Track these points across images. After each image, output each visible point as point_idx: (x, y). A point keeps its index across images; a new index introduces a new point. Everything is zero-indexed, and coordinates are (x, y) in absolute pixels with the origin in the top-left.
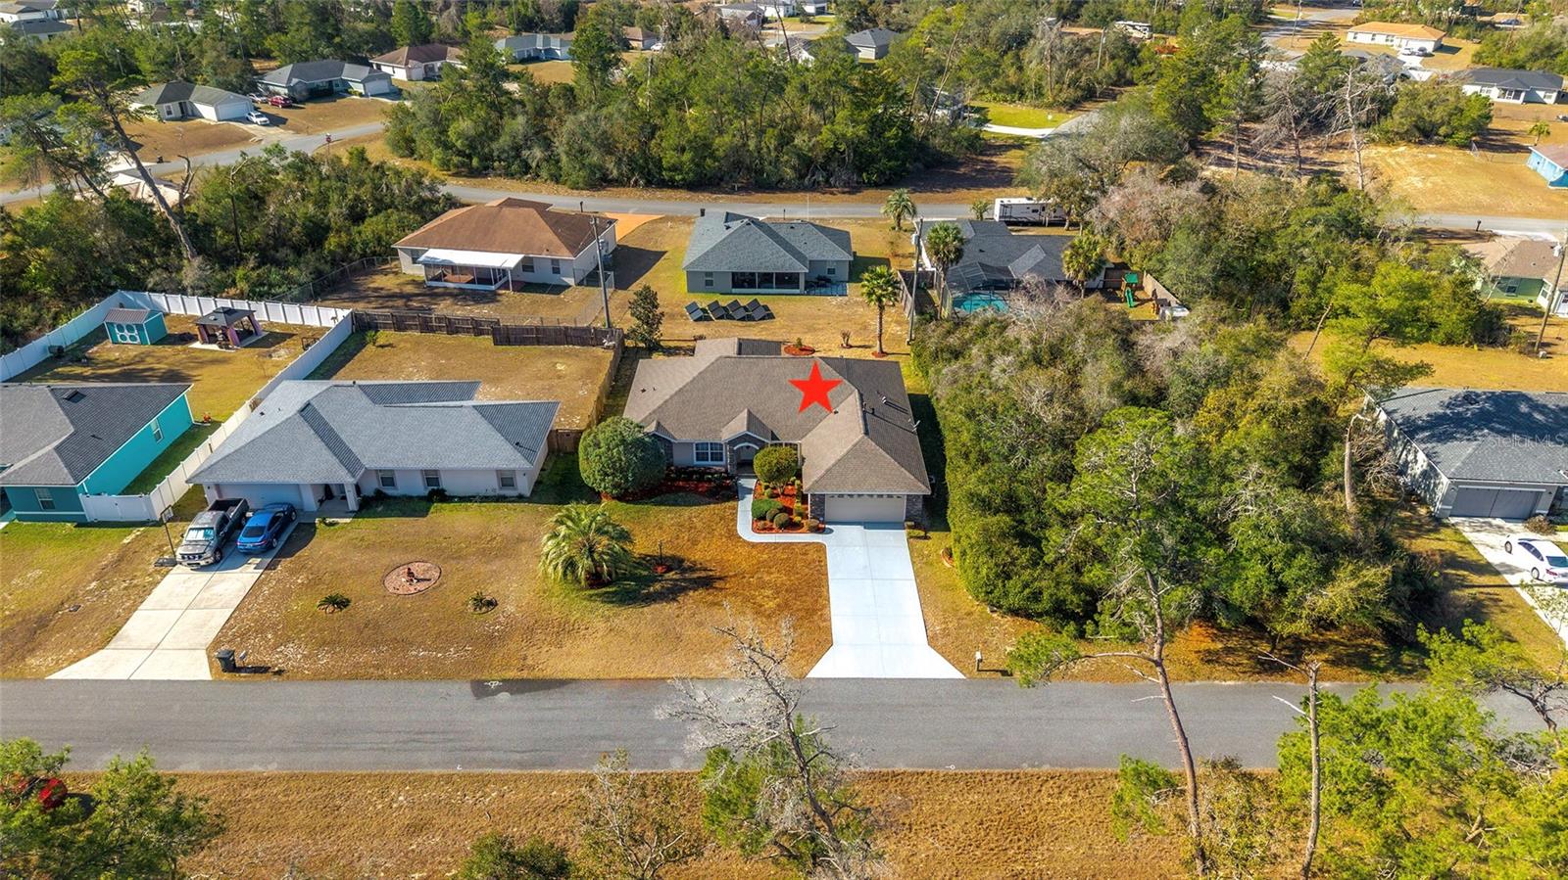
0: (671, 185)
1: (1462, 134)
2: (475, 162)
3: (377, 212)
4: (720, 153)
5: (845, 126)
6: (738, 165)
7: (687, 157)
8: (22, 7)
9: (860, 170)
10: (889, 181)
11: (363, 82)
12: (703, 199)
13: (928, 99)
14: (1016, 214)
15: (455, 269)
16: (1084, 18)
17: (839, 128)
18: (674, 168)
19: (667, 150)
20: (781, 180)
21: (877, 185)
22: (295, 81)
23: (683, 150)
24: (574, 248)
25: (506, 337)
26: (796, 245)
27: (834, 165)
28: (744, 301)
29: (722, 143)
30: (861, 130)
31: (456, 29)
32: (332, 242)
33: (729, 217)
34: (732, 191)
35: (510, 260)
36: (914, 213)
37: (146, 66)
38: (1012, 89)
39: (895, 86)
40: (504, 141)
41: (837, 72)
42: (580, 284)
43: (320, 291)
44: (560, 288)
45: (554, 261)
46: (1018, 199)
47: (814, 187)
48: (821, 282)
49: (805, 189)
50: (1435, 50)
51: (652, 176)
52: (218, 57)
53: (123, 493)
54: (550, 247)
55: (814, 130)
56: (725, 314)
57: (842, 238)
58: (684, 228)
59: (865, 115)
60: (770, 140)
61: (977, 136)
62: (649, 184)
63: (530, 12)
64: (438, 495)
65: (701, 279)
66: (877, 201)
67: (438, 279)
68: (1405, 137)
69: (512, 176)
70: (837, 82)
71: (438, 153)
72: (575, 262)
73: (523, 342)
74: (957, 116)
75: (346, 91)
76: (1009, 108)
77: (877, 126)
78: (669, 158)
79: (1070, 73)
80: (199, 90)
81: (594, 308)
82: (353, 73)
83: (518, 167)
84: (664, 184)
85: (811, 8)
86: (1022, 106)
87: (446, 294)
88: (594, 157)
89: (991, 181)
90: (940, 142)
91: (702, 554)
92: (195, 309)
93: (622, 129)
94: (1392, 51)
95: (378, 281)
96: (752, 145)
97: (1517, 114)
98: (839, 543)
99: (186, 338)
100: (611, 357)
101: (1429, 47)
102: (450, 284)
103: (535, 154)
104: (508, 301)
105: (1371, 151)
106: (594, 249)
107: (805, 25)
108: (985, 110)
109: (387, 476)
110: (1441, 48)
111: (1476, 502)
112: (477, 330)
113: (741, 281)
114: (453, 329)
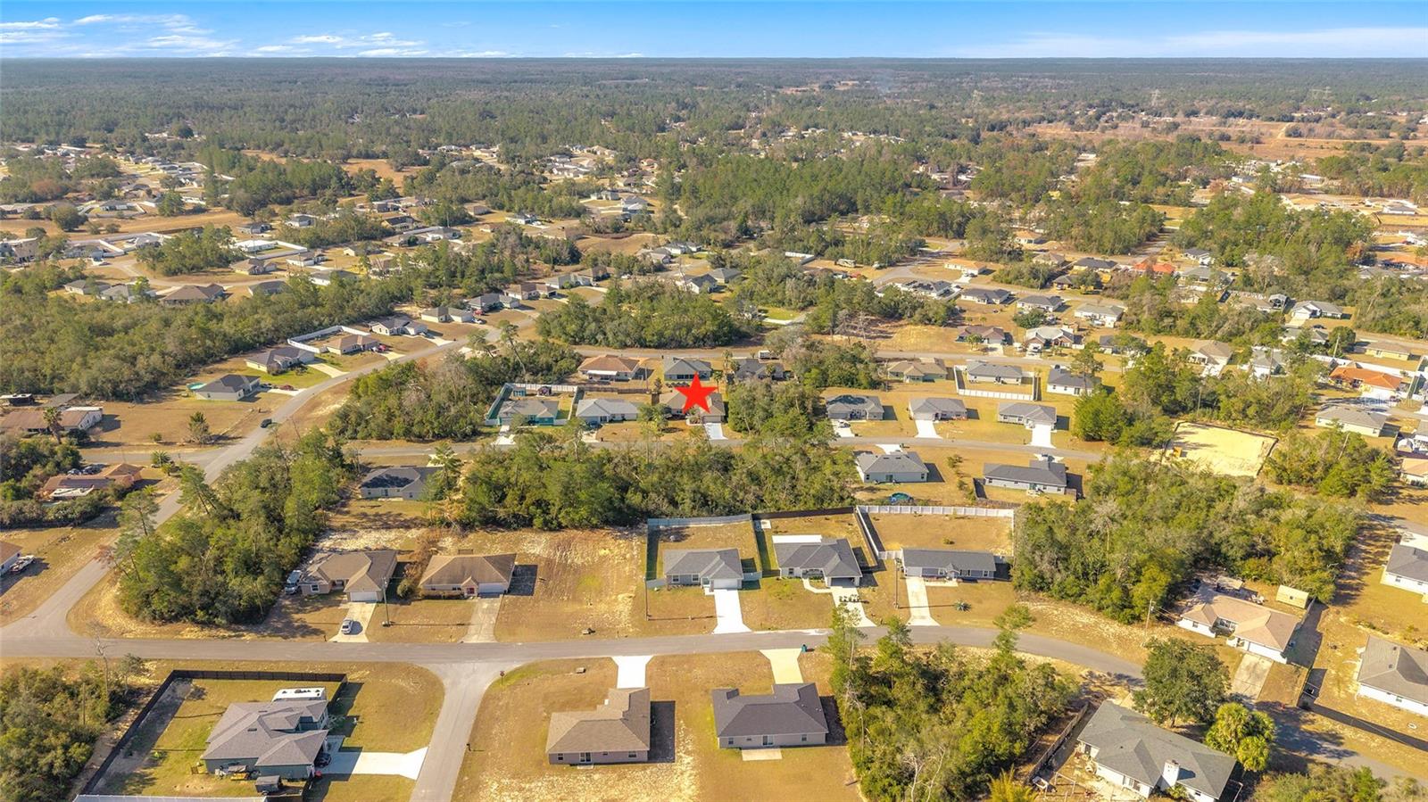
0: (650, 347)
1: (940, 322)
2: (577, 340)
3: (562, 359)
4: (667, 336)
5: (710, 327)
6: (672, 340)
7: (655, 337)
9: (715, 341)
10: (726, 344)
11: (509, 303)
12: (661, 352)
13: (741, 310)
14: (766, 356)
15: (596, 375)
16: (826, 256)
17: (707, 327)
18: (651, 341)
19: (648, 335)
20: (689, 345)
21: (721, 346)
22: (481, 303)
23: (653, 335)
24: (630, 368)
25: (621, 392)
26: (694, 366)
27: (706, 339)
28: (681, 383)
29: (667, 332)
30: (715, 328)
32: (555, 369)
33: (675, 359)
34: (671, 349)
35: (614, 373)
36: (731, 356)
37: (417, 298)
38: (780, 302)
40: (587, 332)
42: (633, 379)
43: (562, 381)
44: (628, 381)
45: (625, 372)
46: (766, 350)
47: (699, 347)
48: (702, 377)
49: (696, 348)
50: (980, 274)
51: (643, 344)
53: (557, 419)
54: (625, 369)
55: (699, 327)
56: (676, 386)
57: (708, 365)
58: (657, 362)
59: (717, 322)
60: (684, 331)
61: (761, 325)
62: (641, 346)
63: (554, 254)
64: (624, 420)
65: (668, 377)
66: (721, 351)
67: (592, 378)
68: (921, 322)
69: (593, 345)
71: (563, 336)
72: (632, 372)
73: (626, 393)
74: (754, 315)
75: (502, 307)
76: (777, 310)
77: (721, 325)
78: (649, 338)
79: (802, 296)
80: (451, 310)
81: (640, 384)
82: (501, 298)
83: (594, 341)
84: (646, 347)
85: (694, 249)
86: (781, 310)
87: (595, 383)
88: (621, 337)
89: (760, 343)
90: (744, 329)
91: (681, 427)
92: (530, 387)
93: (631, 327)
94: (958, 274)
95: (573, 380)
96: (677, 333)
97: (980, 309)
98: (706, 425)
99: (533, 395)
100: (650, 396)
101: (976, 273)
102: (595, 380)
103: (600, 337)
104: (614, 384)
105: (909, 327)
106: (635, 369)
107: (692, 260)
108: (766, 312)
109: (614, 416)
110: (985, 272)
111: (836, 416)
112: (612, 390)
113: (680, 377)
114: (605, 390)
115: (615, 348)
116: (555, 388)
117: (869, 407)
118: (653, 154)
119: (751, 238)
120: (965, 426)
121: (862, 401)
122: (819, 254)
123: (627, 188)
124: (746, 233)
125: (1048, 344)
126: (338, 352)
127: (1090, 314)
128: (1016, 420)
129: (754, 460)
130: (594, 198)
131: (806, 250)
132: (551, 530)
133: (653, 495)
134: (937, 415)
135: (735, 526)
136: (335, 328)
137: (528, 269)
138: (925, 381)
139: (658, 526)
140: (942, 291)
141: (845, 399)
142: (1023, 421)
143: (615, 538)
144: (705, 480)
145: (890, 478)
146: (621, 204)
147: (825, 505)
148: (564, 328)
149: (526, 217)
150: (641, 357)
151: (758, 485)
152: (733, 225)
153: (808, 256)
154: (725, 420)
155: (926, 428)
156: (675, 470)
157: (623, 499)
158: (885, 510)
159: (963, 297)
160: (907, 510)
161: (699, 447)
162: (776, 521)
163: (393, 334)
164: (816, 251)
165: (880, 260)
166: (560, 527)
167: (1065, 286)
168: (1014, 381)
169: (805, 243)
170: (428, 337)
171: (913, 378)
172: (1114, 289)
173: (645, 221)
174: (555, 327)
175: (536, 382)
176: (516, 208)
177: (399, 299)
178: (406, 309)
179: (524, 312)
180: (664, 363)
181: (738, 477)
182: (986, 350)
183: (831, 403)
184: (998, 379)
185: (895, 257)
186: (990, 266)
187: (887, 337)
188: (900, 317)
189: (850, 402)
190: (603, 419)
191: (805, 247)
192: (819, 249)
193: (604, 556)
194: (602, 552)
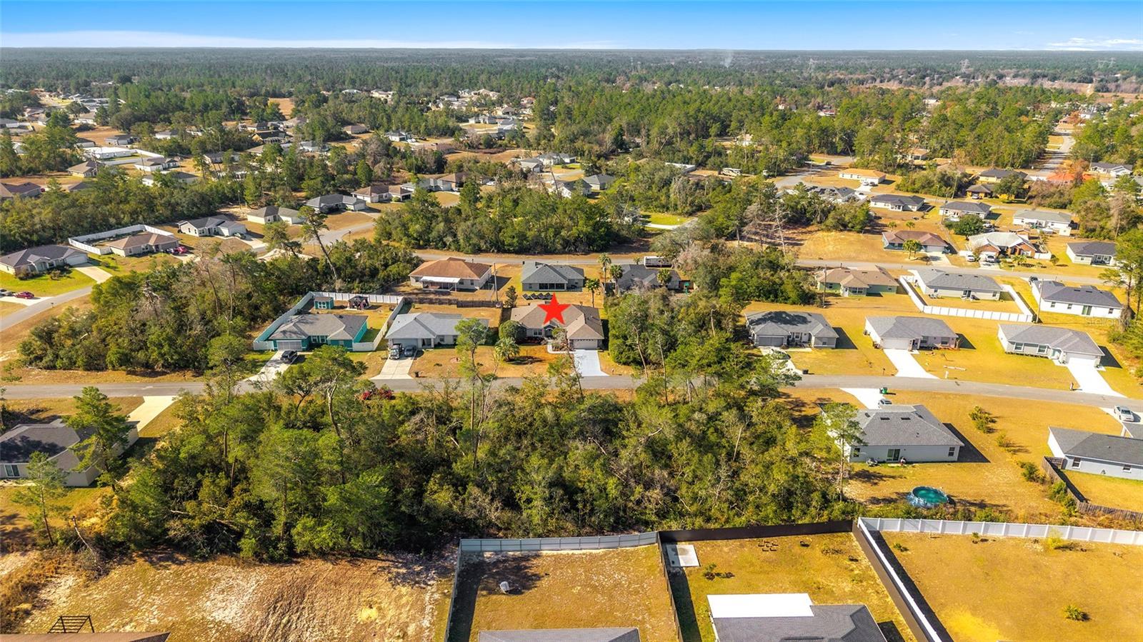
0: (509, 252)
1: (858, 227)
2: (421, 243)
3: (393, 263)
4: (530, 239)
5: (583, 227)
6: (537, 243)
7: (515, 240)
8: (152, 163)
9: (589, 245)
10: (601, 250)
11: (354, 205)
12: (523, 258)
13: (620, 213)
14: (652, 263)
15: (433, 283)
16: (709, 166)
17: (580, 228)
18: (510, 245)
19: (506, 237)
20: (556, 249)
21: (596, 251)
22: (322, 205)
23: (514, 237)
24: (480, 276)
25: (462, 305)
26: (563, 274)
27: (578, 243)
28: (544, 294)
29: (530, 234)
30: (589, 229)
31: (383, 173)
32: (381, 275)
34: (534, 254)
35: (456, 280)
36: (610, 262)
37: (248, 198)
38: (663, 207)
39: (603, 210)
40: (434, 234)
41: (579, 205)
42: (481, 289)
43: (385, 290)
44: (474, 290)
45: (472, 280)
46: (653, 256)
47: (569, 252)
48: (573, 287)
49: (566, 253)
50: (880, 183)
51: (500, 248)
52: (285, 193)
53: (360, 342)
54: (470, 275)
55: (570, 229)
56: (537, 298)
57: (581, 271)
58: (516, 269)
59: (591, 222)
60: (551, 232)
61: (643, 230)
62: (498, 252)
63: (420, 162)
65: (528, 286)
66: (596, 258)
67: (427, 287)
68: (835, 228)
69: (438, 248)
70: (579, 209)
71: (405, 239)
72: (480, 280)
73: (467, 306)
74: (635, 220)
75: (345, 209)
76: (661, 215)
77: (597, 226)
78: (508, 241)
79: (690, 199)
80: (281, 210)
81: (489, 295)
82: (346, 200)
83: (441, 245)
84: (505, 252)
85: (567, 160)
86: (666, 215)
87: (430, 293)
88: (475, 240)
89: (646, 248)
90: (624, 233)
91: (538, 355)
92: (340, 298)
93: (486, 228)
94: (858, 184)
95: (402, 289)
96: (543, 235)
97: (896, 216)
98: (578, 353)
99: (342, 307)
100: (500, 311)
101: (876, 182)
102: (432, 289)
103: (449, 239)
104: (455, 295)
105: (820, 234)
106: (486, 276)
107: (564, 170)
108: (649, 217)
109: (442, 338)
110: (884, 182)
111: (766, 342)
112: (450, 302)
113: (543, 286)
114: (441, 302)
115: (467, 253)
116: (373, 299)
117: (816, 330)
118: (533, 94)
119: (627, 151)
120: (960, 358)
121: (803, 320)
122: (701, 165)
123: (506, 116)
124: (621, 146)
125: (1003, 252)
126: (122, 253)
127: (1035, 221)
128: (1035, 351)
129: (659, 422)
130: (472, 121)
131: (687, 160)
132: (273, 561)
133: (474, 490)
134: (914, 343)
135: (626, 557)
136: (136, 228)
137: (389, 176)
138: (869, 294)
139: (480, 553)
140: (846, 198)
141: (778, 318)
142: (1049, 353)
143: (395, 580)
144: (571, 458)
145: (895, 456)
146: (499, 126)
147: (796, 513)
148: (407, 229)
149: (400, 135)
150: (496, 263)
151: (666, 466)
152: (608, 138)
153: (689, 166)
154: (604, 345)
155: (906, 364)
156: (520, 435)
157: (419, 494)
158: (913, 528)
159: (872, 204)
160: (957, 528)
161: (563, 393)
162: (707, 546)
163: (203, 235)
164: (697, 161)
165: (769, 169)
166: (292, 556)
167: (983, 195)
168: (989, 296)
169: (685, 153)
170: (245, 238)
171: (855, 291)
172: (1043, 197)
173: (518, 138)
174: (396, 228)
175: (349, 290)
176: (394, 129)
177: (231, 200)
178: (235, 210)
179: (369, 214)
180: (522, 270)
181: (631, 451)
182: (926, 259)
183: (759, 322)
184: (968, 293)
185: (784, 166)
186: (888, 177)
187: (797, 245)
188: (808, 223)
189: (786, 322)
190: (426, 343)
191: (685, 157)
192: (700, 159)
193: (367, 625)
194: (366, 614)
